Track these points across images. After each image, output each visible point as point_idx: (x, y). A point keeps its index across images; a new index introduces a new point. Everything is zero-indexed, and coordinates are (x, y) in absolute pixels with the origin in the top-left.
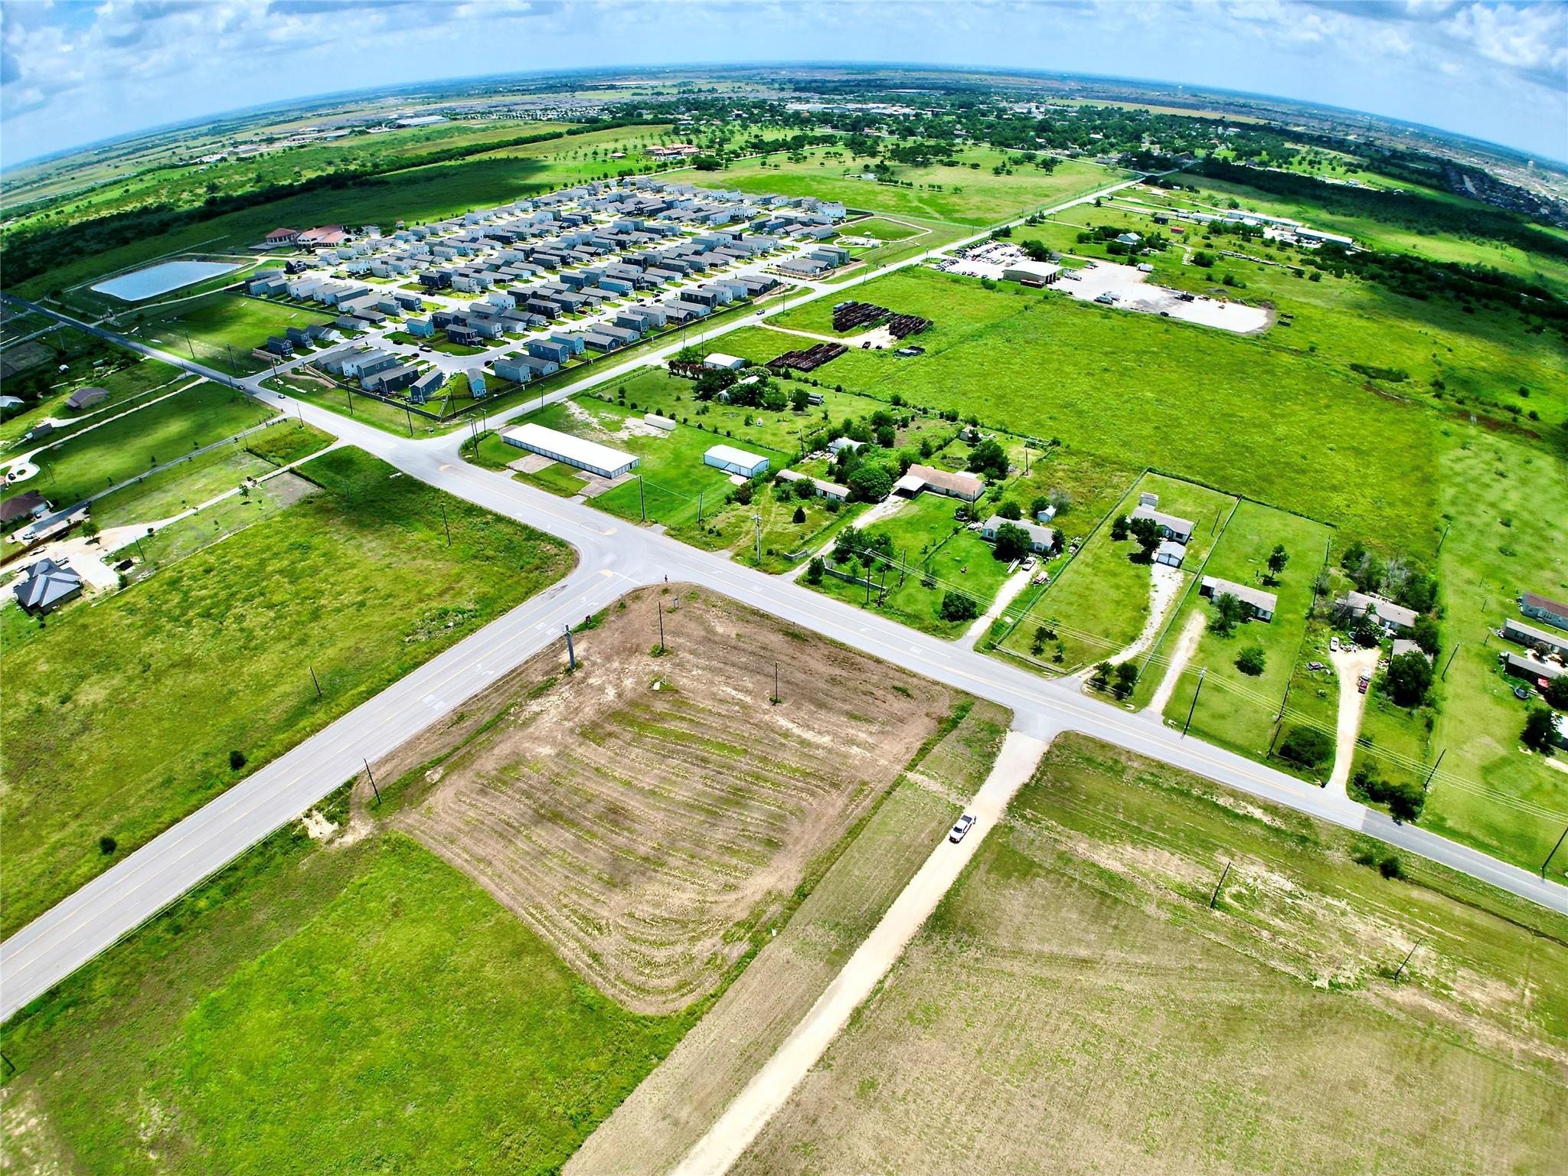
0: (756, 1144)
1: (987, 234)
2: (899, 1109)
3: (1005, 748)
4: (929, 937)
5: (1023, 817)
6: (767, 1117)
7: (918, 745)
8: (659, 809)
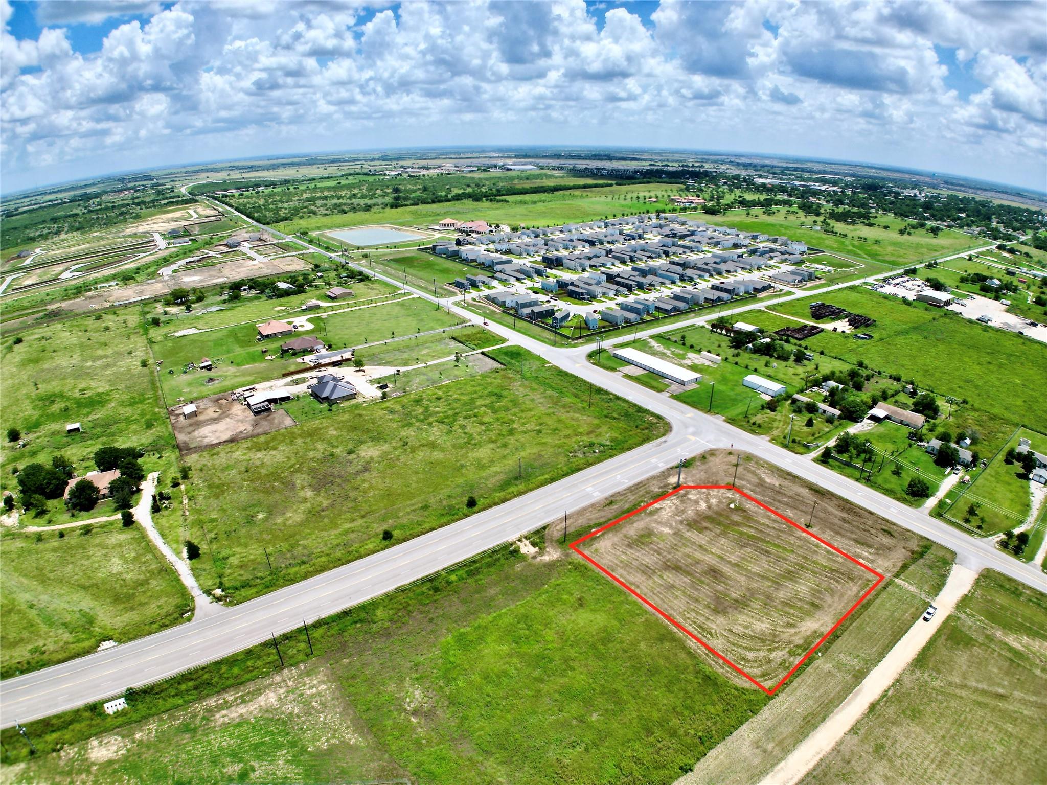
0: (814, 769)
1: (902, 271)
2: (898, 762)
3: (953, 573)
4: (913, 671)
5: (965, 613)
6: (821, 756)
7: (900, 564)
8: (742, 574)
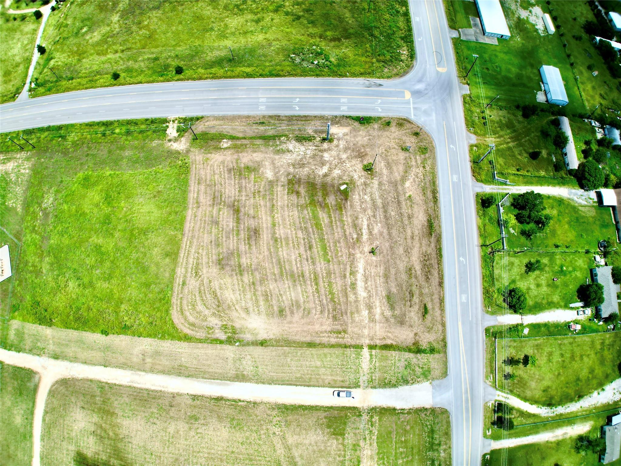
0: (152, 391)
2: (192, 433)
3: (416, 386)
4: (274, 409)
5: (371, 417)
6: (163, 389)
7: (389, 342)
8: (269, 250)
